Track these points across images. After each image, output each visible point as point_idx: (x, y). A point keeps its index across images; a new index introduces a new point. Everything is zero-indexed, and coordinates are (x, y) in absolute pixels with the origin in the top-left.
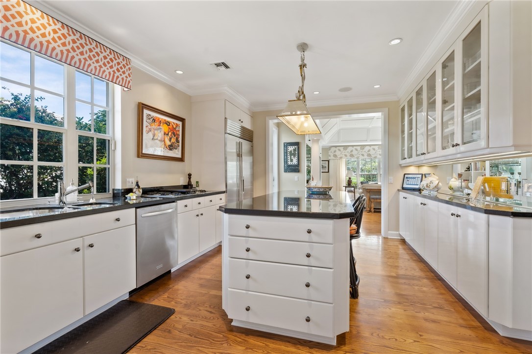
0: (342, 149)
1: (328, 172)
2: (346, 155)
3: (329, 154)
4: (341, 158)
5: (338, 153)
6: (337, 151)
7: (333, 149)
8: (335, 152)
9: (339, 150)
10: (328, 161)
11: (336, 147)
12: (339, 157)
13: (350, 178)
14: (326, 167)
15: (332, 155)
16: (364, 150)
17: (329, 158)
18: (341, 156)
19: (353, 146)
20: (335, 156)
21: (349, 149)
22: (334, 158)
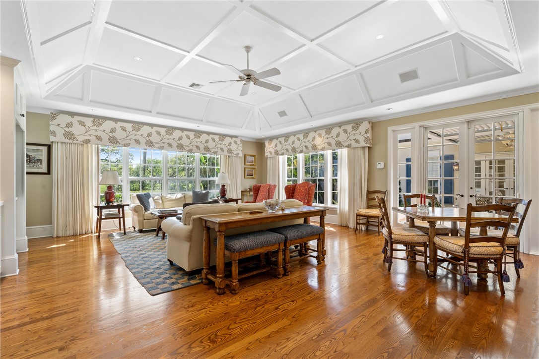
1: (49, 172)
2: (99, 138)
3: (52, 128)
4: (87, 142)
5: (77, 129)
7: (63, 119)
8: (69, 126)
9: (82, 124)
10: (49, 147)
12: (80, 139)
13: (110, 188)
14: (40, 161)
15: (60, 132)
17: (52, 139)
18: (88, 138)
19: (116, 120)
20: (69, 135)
21: (108, 125)
22: (67, 141)
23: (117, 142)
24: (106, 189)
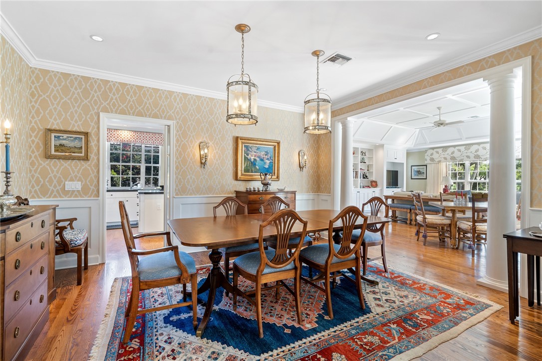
0: (440, 150)
1: (426, 179)
2: (445, 158)
3: (426, 157)
4: (440, 162)
5: (435, 156)
6: (435, 153)
7: (430, 152)
8: (432, 154)
9: (437, 152)
10: (426, 166)
11: (433, 149)
12: (437, 160)
14: (424, 173)
15: (428, 158)
16: (470, 151)
17: (427, 162)
18: (440, 159)
19: (454, 146)
20: (432, 160)
21: (450, 150)
22: (431, 162)
23: (456, 159)
24: (444, 187)
